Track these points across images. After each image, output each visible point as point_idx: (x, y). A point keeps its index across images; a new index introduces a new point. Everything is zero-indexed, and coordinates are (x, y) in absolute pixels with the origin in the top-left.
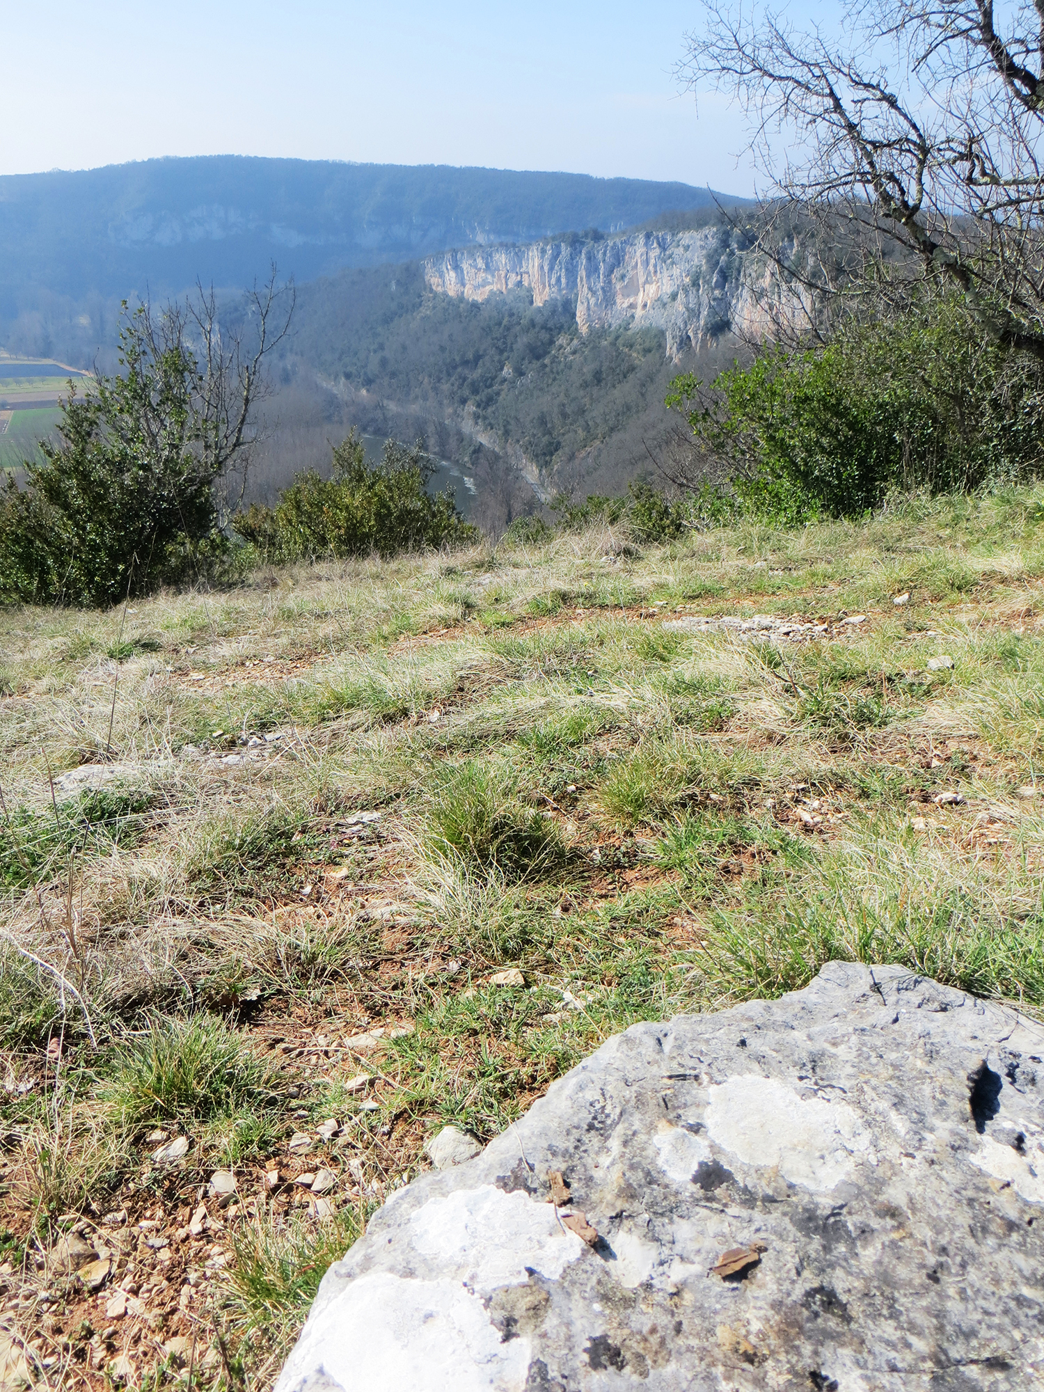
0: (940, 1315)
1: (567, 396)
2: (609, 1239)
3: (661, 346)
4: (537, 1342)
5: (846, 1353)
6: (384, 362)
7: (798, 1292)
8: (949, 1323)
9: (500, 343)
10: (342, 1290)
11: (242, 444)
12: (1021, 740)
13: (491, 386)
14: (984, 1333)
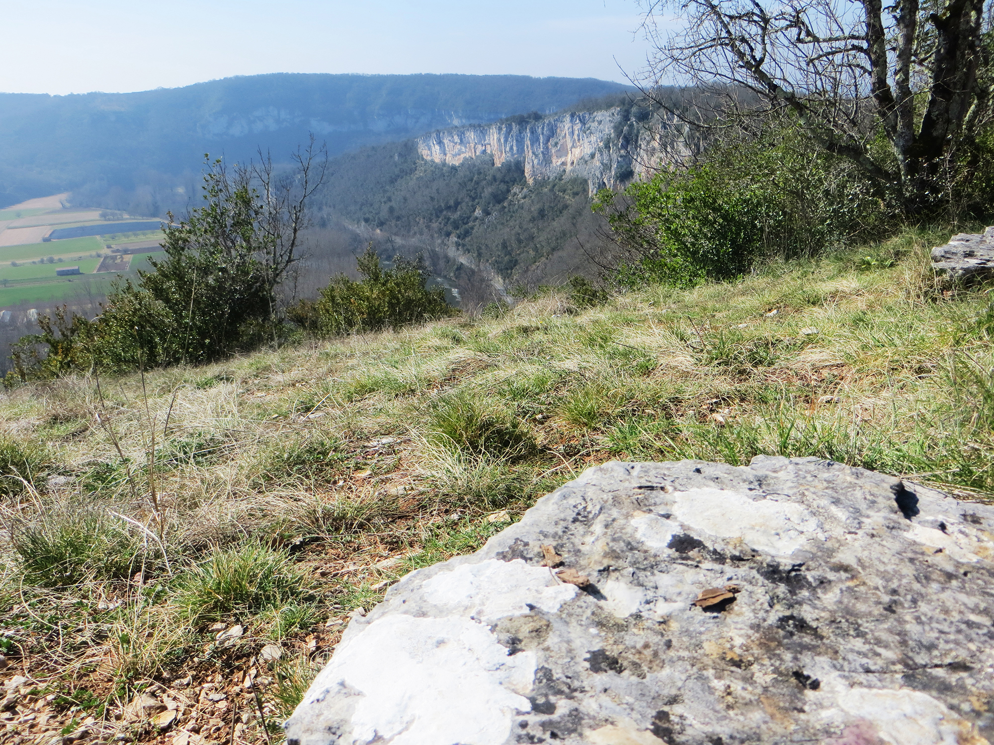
0: (903, 634)
1: (521, 228)
2: (599, 586)
3: (585, 191)
4: (541, 653)
5: (823, 660)
6: (391, 210)
7: (773, 618)
8: (911, 639)
9: (472, 193)
10: (364, 629)
11: (293, 260)
12: (877, 363)
13: (467, 223)
14: (942, 645)
